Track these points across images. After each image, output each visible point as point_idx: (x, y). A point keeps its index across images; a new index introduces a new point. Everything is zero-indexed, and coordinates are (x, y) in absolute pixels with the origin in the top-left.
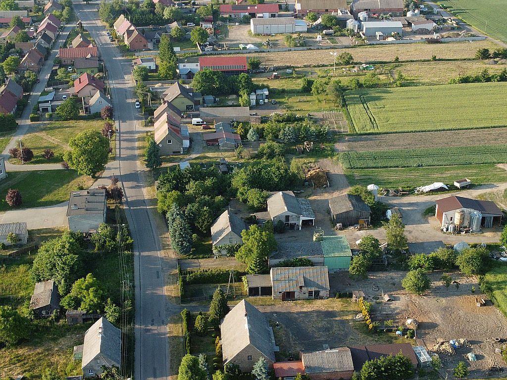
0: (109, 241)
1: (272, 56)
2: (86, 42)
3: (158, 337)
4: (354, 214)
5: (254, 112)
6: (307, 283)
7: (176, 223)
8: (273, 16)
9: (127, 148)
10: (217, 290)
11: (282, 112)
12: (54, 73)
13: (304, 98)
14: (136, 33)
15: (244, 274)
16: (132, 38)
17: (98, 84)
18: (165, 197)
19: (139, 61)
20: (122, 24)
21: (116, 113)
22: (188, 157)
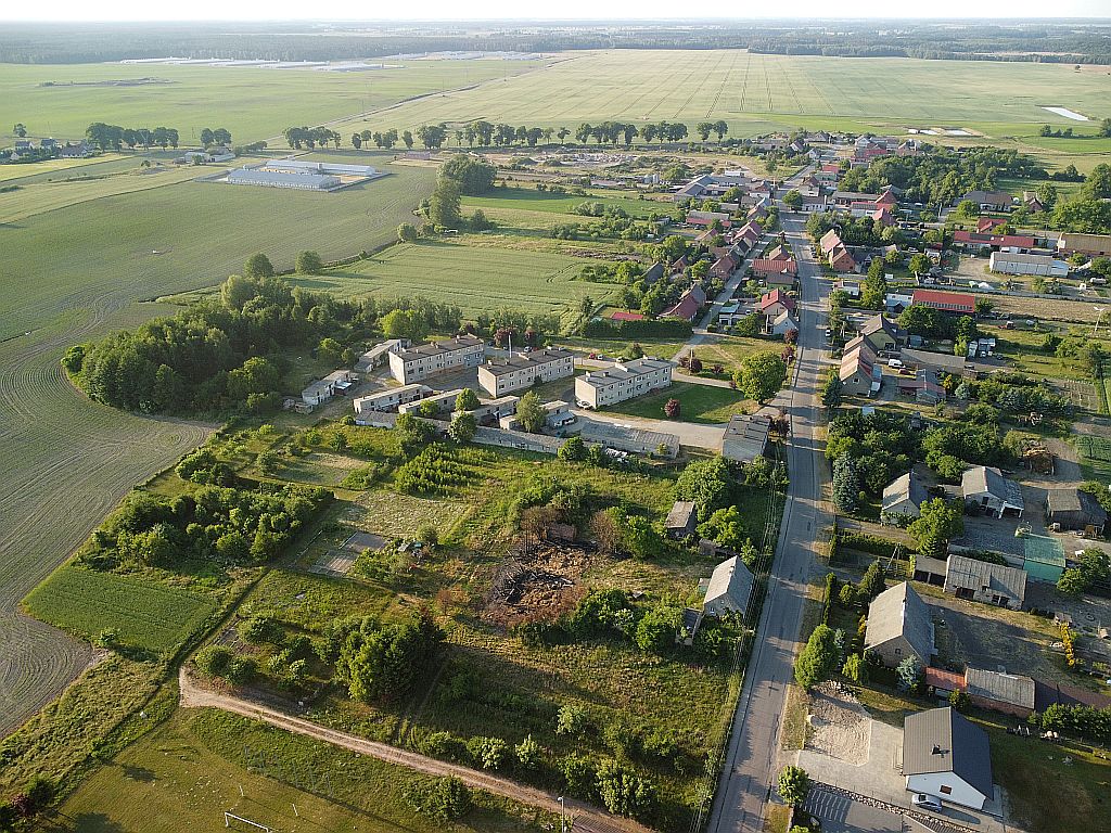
0: (763, 477)
1: (1010, 300)
2: (785, 255)
3: (794, 598)
4: (1081, 516)
5: (970, 365)
6: (993, 584)
7: (842, 474)
8: (1023, 252)
9: (805, 379)
10: (876, 562)
11: (1009, 371)
12: (743, 284)
13: (1044, 359)
14: (844, 252)
15: (914, 552)
16: (837, 258)
17: (788, 303)
18: (837, 442)
19: (841, 284)
20: (831, 240)
21: (801, 338)
22: (874, 402)
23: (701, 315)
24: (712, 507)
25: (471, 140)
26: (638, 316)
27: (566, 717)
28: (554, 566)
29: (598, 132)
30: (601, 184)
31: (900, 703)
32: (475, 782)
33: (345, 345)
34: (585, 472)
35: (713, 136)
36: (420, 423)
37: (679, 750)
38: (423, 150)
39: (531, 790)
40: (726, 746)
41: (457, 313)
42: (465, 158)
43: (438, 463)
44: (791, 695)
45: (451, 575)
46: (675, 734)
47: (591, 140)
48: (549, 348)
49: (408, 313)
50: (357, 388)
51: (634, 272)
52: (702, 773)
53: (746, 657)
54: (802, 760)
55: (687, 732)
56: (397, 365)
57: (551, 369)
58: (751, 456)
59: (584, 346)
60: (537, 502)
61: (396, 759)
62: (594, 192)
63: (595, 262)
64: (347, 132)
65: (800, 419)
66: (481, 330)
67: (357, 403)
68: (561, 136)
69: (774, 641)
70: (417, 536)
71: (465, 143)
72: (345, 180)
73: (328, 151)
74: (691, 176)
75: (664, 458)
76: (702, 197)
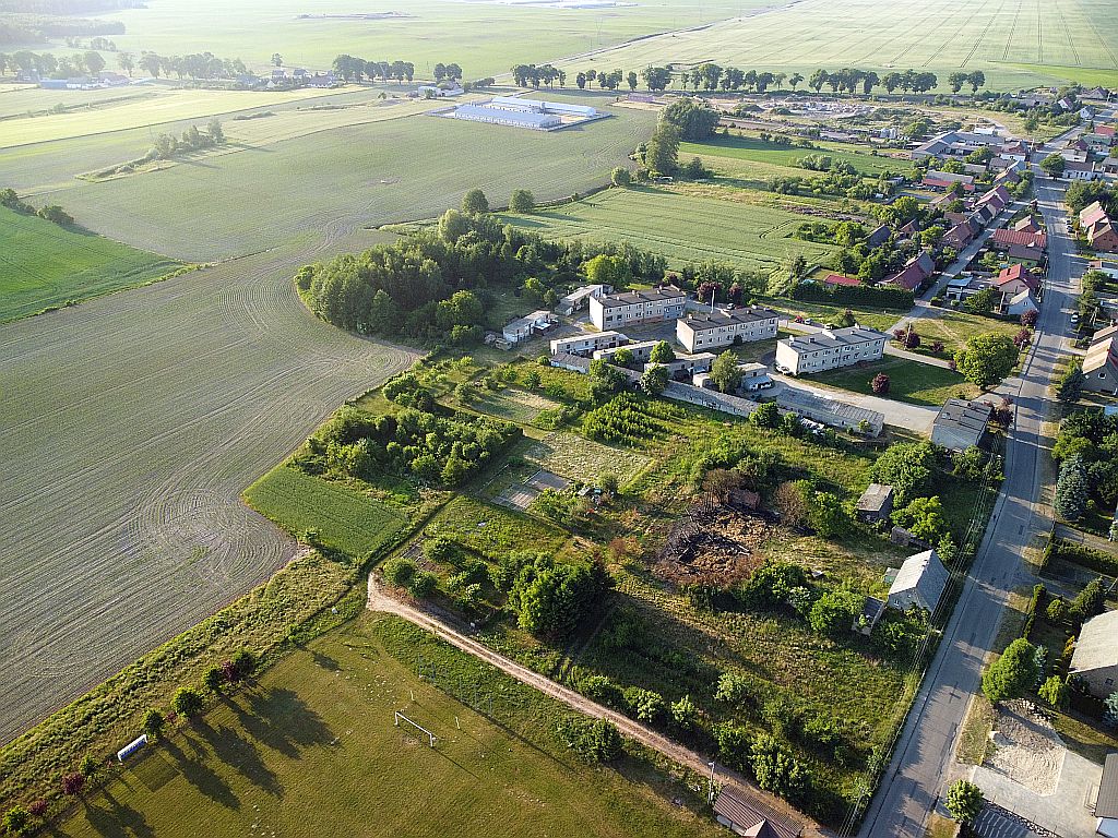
0: (974, 469)
2: (1034, 226)
3: (992, 605)
7: (1070, 478)
9: (1039, 368)
10: (1097, 581)
12: (980, 256)
14: (1109, 227)
16: (1099, 234)
17: (1032, 282)
18: (1069, 441)
19: (1098, 265)
20: (1093, 213)
21: (1040, 322)
23: (926, 287)
24: (911, 494)
25: (697, 83)
26: (854, 281)
27: (727, 684)
28: (732, 532)
29: (834, 80)
30: (831, 135)
31: (1102, 738)
32: (628, 730)
33: (549, 285)
34: (776, 440)
35: (966, 88)
36: (613, 371)
37: (841, 739)
38: (646, 92)
39: (682, 749)
40: (893, 746)
41: (663, 263)
42: (688, 102)
43: (626, 413)
44: (973, 707)
45: (627, 525)
46: (839, 722)
47: (826, 88)
48: (754, 307)
49: (613, 259)
50: (556, 329)
51: (855, 234)
52: (863, 768)
53: (928, 659)
54: (977, 776)
55: (853, 722)
56: (596, 311)
57: (753, 329)
58: (964, 445)
59: (792, 308)
60: (722, 465)
61: (555, 693)
62: (822, 145)
63: (813, 220)
64: (572, 71)
65: (1027, 411)
66: (685, 282)
67: (554, 345)
68: (793, 82)
69: (963, 646)
70: (598, 483)
71: (690, 87)
72: (566, 120)
73: (552, 90)
74: (934, 132)
75: (864, 436)
76: (945, 156)
